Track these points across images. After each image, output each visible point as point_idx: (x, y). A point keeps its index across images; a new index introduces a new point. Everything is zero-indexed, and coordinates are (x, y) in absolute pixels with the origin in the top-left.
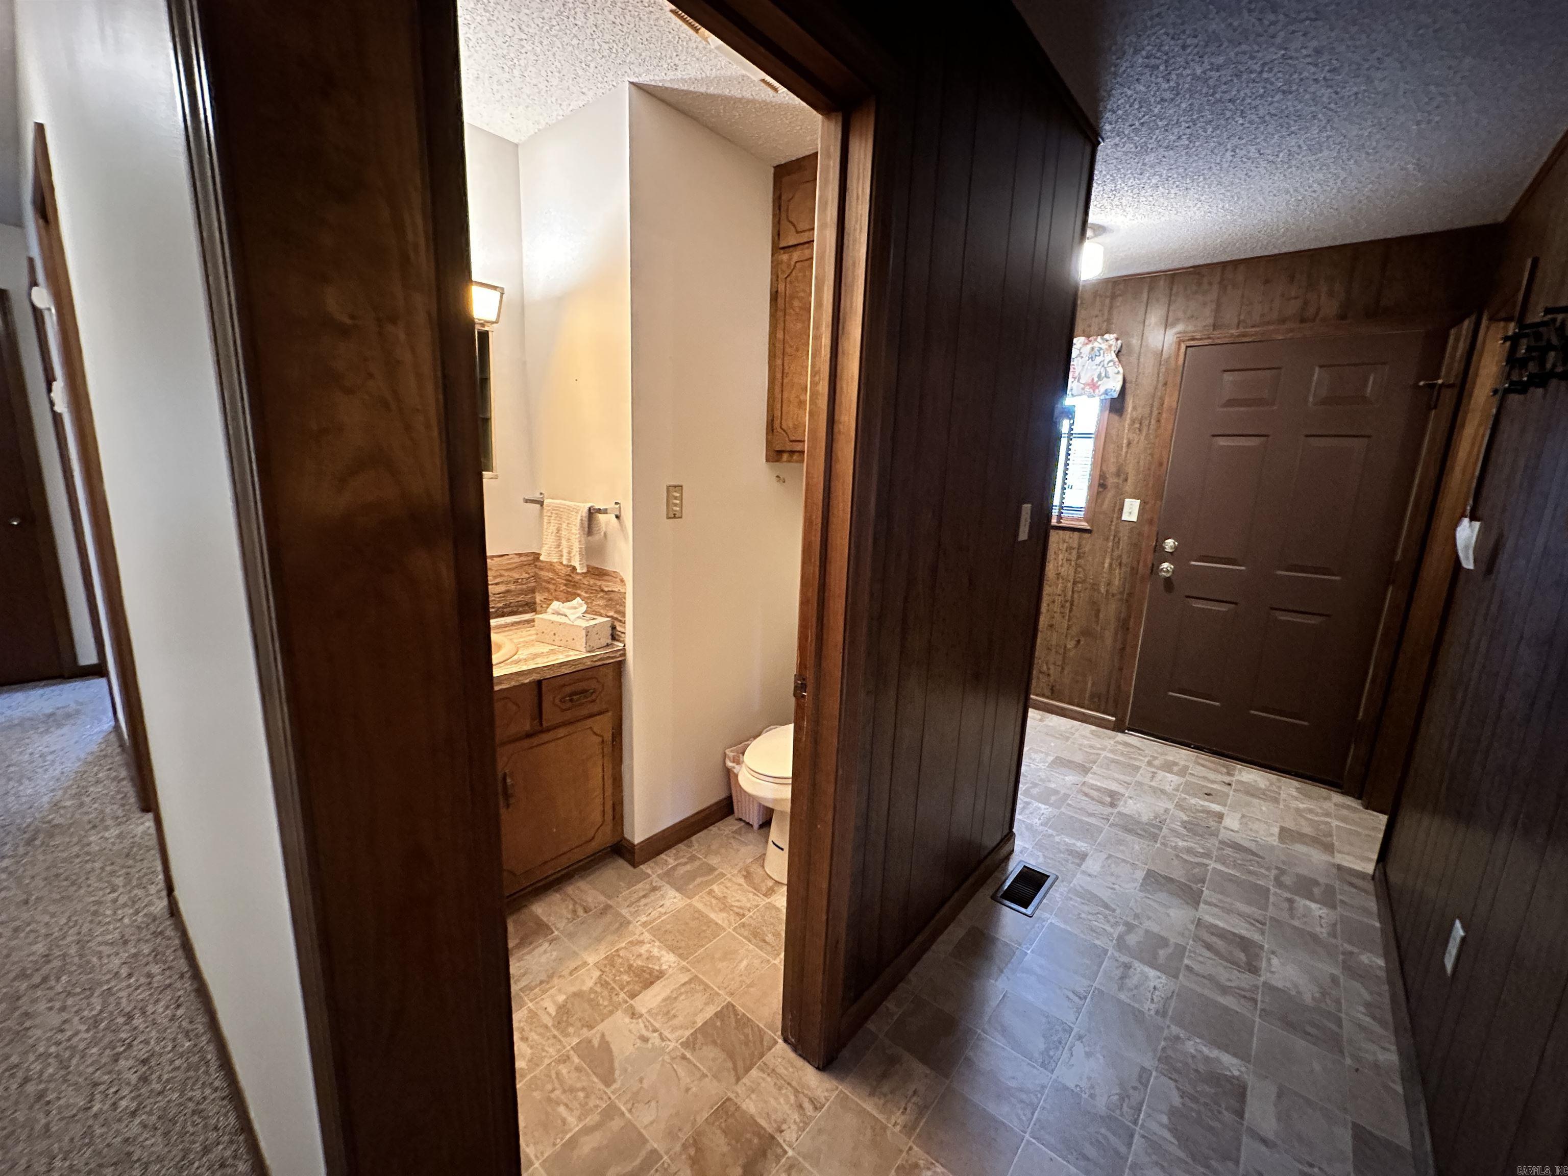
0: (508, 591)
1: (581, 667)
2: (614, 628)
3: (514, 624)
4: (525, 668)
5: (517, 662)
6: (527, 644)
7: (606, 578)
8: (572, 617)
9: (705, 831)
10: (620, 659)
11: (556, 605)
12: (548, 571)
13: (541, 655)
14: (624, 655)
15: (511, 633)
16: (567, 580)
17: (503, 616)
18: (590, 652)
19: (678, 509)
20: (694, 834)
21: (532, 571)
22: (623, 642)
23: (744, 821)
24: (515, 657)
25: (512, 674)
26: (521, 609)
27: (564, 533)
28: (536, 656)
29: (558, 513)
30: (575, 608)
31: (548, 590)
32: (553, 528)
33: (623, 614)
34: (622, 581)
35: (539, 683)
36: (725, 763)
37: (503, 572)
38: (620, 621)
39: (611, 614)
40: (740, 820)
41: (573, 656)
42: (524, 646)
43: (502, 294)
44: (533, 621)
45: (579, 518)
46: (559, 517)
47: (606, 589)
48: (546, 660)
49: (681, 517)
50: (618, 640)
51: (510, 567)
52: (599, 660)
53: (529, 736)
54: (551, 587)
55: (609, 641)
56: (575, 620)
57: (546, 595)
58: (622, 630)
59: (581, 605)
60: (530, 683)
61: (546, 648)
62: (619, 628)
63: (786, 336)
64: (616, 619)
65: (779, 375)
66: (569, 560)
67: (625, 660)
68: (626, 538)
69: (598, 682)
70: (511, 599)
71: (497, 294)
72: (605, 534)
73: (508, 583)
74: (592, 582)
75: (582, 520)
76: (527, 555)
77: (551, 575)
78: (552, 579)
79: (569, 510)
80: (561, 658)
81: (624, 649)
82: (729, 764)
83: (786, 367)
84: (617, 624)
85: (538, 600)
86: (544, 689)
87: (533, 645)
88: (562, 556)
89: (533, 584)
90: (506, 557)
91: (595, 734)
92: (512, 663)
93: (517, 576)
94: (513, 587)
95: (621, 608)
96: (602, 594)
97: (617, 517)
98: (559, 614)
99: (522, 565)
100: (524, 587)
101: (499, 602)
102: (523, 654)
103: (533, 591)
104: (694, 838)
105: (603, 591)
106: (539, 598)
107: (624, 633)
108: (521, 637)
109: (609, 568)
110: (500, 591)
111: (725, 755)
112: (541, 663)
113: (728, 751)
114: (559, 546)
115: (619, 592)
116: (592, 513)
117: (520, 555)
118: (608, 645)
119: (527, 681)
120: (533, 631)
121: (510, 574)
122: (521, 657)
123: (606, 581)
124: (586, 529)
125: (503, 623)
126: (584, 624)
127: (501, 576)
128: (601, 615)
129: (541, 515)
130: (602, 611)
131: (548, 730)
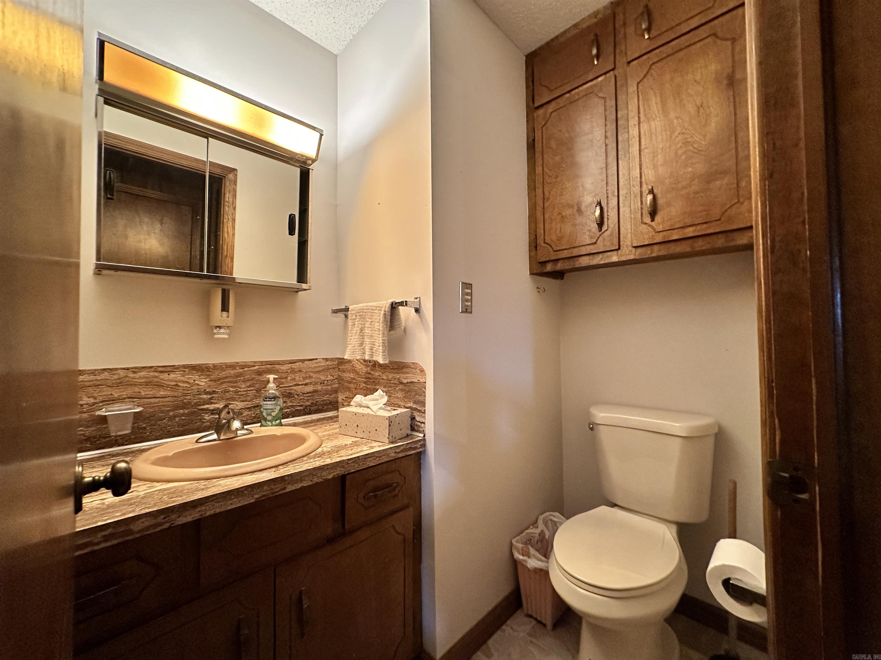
0: (315, 391)
1: (385, 459)
2: (413, 418)
3: (318, 420)
4: (328, 461)
5: (321, 455)
6: (330, 437)
7: (405, 370)
8: (375, 408)
9: (499, 632)
10: (421, 450)
11: (358, 398)
12: (349, 372)
13: (345, 447)
14: (424, 445)
15: (316, 427)
16: (366, 378)
17: (310, 414)
18: (392, 443)
19: (470, 304)
20: (489, 637)
21: (336, 374)
22: (423, 432)
23: (536, 619)
24: (320, 450)
25: (315, 469)
26: (325, 407)
27: (367, 331)
28: (338, 449)
29: (362, 314)
30: (377, 400)
31: (349, 389)
32: (357, 329)
33: (423, 404)
34: (422, 371)
35: (343, 478)
36: (512, 555)
37: (312, 374)
38: (420, 411)
39: (411, 404)
40: (531, 616)
41: (377, 447)
42: (328, 439)
43: (321, 135)
44: (337, 417)
45: (382, 312)
46: (363, 318)
47: (405, 381)
48: (350, 452)
49: (471, 312)
50: (418, 431)
51: (317, 369)
52: (402, 451)
53: (331, 540)
54: (352, 385)
55: (409, 432)
56: (377, 411)
57: (347, 394)
58: (422, 420)
59: (382, 397)
60: (334, 478)
61: (349, 441)
62: (418, 419)
63: (545, 169)
64: (416, 409)
65: (540, 202)
66: (372, 356)
67: (425, 451)
68: (426, 330)
69: (400, 474)
70: (318, 398)
71: (318, 135)
72: (405, 328)
73: (316, 384)
74: (391, 376)
75: (385, 314)
76: (332, 360)
77: (352, 375)
78: (354, 379)
79: (372, 310)
80: (365, 450)
81: (424, 440)
82: (518, 556)
83: (547, 193)
84: (416, 414)
85: (340, 400)
86: (348, 483)
87: (336, 438)
88: (364, 353)
89: (337, 385)
90: (315, 361)
91: (397, 532)
92: (314, 457)
93: (323, 378)
94: (319, 388)
95: (421, 398)
96: (401, 387)
97: (417, 310)
98: (361, 406)
99: (326, 369)
100: (329, 387)
101: (308, 400)
102: (327, 446)
103: (336, 391)
104: (490, 642)
105: (401, 383)
106: (341, 397)
107: (424, 423)
108: (325, 431)
109: (409, 360)
110: (308, 391)
111: (511, 544)
112: (345, 455)
113: (514, 541)
114: (362, 344)
115: (419, 383)
116: (394, 307)
117: (327, 360)
118: (408, 435)
119: (330, 477)
120: (336, 425)
121: (317, 375)
122: (325, 449)
123: (405, 373)
124: (389, 324)
125: (309, 419)
126: (387, 414)
127: (310, 377)
128: (399, 407)
129: (346, 323)
130: (400, 403)
131: (352, 532)
